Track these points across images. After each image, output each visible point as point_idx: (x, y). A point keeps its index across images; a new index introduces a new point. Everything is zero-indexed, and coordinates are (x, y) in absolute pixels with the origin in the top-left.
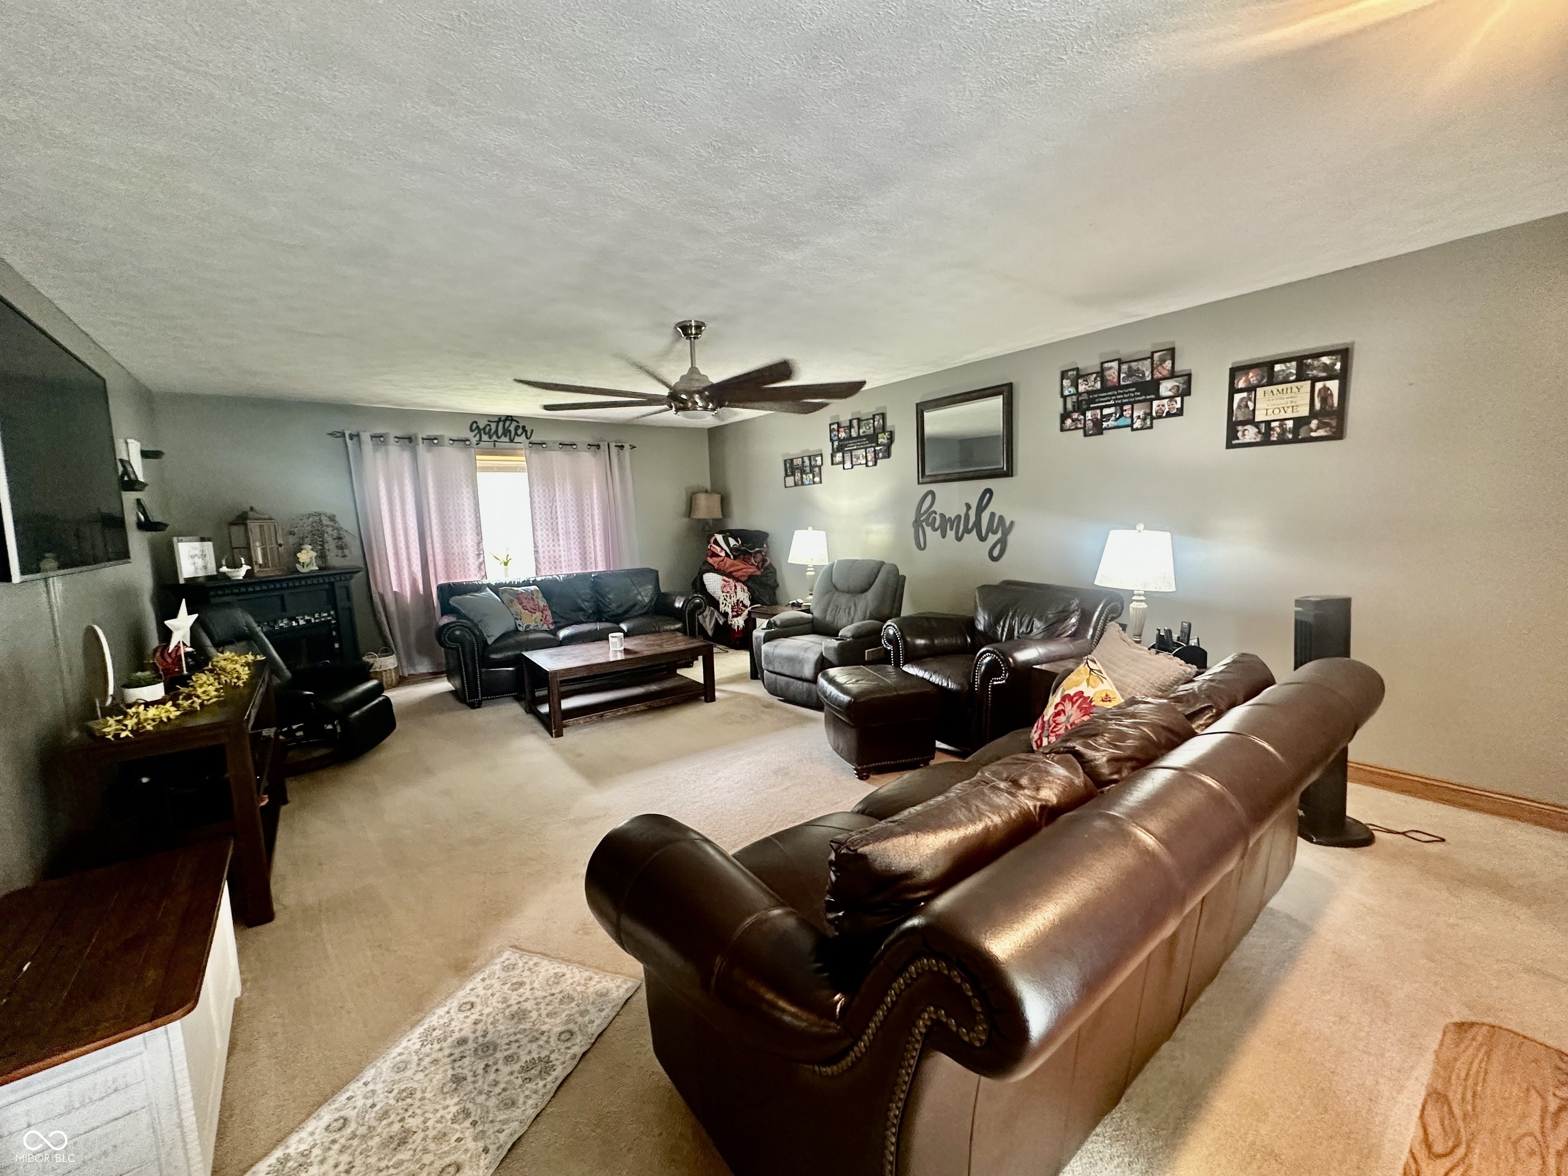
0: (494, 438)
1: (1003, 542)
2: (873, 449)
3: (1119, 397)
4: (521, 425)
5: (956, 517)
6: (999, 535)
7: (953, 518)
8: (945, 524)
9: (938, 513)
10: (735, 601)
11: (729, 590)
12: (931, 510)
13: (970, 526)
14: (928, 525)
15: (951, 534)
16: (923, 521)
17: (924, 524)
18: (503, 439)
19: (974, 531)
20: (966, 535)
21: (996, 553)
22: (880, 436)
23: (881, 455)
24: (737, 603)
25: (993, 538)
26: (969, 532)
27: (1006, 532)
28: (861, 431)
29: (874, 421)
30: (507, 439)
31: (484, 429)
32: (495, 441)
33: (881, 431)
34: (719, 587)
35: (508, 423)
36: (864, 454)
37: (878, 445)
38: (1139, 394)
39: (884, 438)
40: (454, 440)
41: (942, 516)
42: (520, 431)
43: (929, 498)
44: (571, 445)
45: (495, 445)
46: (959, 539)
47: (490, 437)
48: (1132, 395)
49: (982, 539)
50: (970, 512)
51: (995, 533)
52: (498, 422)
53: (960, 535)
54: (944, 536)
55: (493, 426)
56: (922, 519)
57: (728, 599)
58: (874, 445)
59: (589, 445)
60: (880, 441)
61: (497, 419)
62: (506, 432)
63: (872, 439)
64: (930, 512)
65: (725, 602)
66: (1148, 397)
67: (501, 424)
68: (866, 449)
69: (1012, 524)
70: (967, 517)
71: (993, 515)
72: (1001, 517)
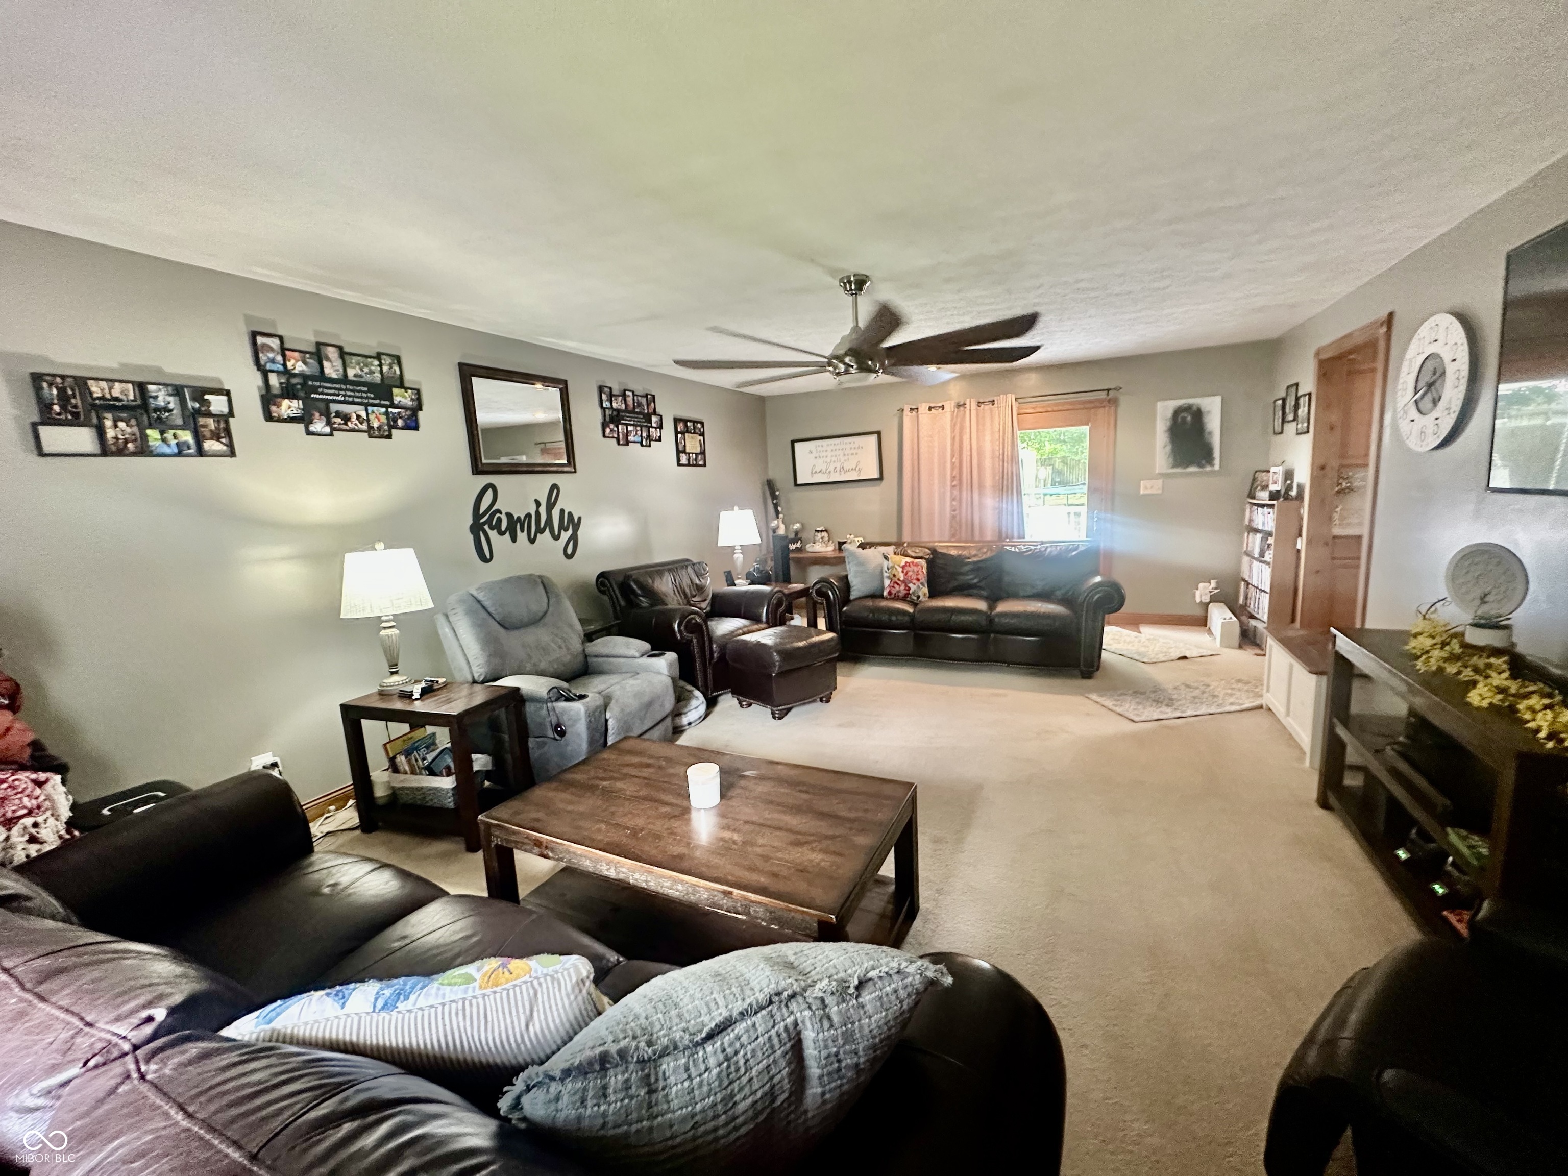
2: (383, 410)
6: (570, 532)
7: (522, 518)
8: (514, 526)
9: (504, 513)
12: (494, 509)
13: (542, 525)
14: (492, 528)
15: (522, 537)
16: (484, 523)
17: (486, 527)
19: (547, 530)
20: (539, 535)
21: (569, 551)
23: (400, 423)
25: (565, 536)
26: (542, 531)
33: (398, 383)
37: (393, 406)
41: (509, 515)
43: (490, 493)
46: (532, 541)
49: (556, 538)
51: (566, 530)
53: (532, 537)
54: (514, 539)
56: (482, 521)
58: (388, 403)
60: (397, 400)
63: (381, 391)
68: (366, 405)
69: (580, 519)
70: (538, 514)
71: (562, 511)
72: (570, 514)
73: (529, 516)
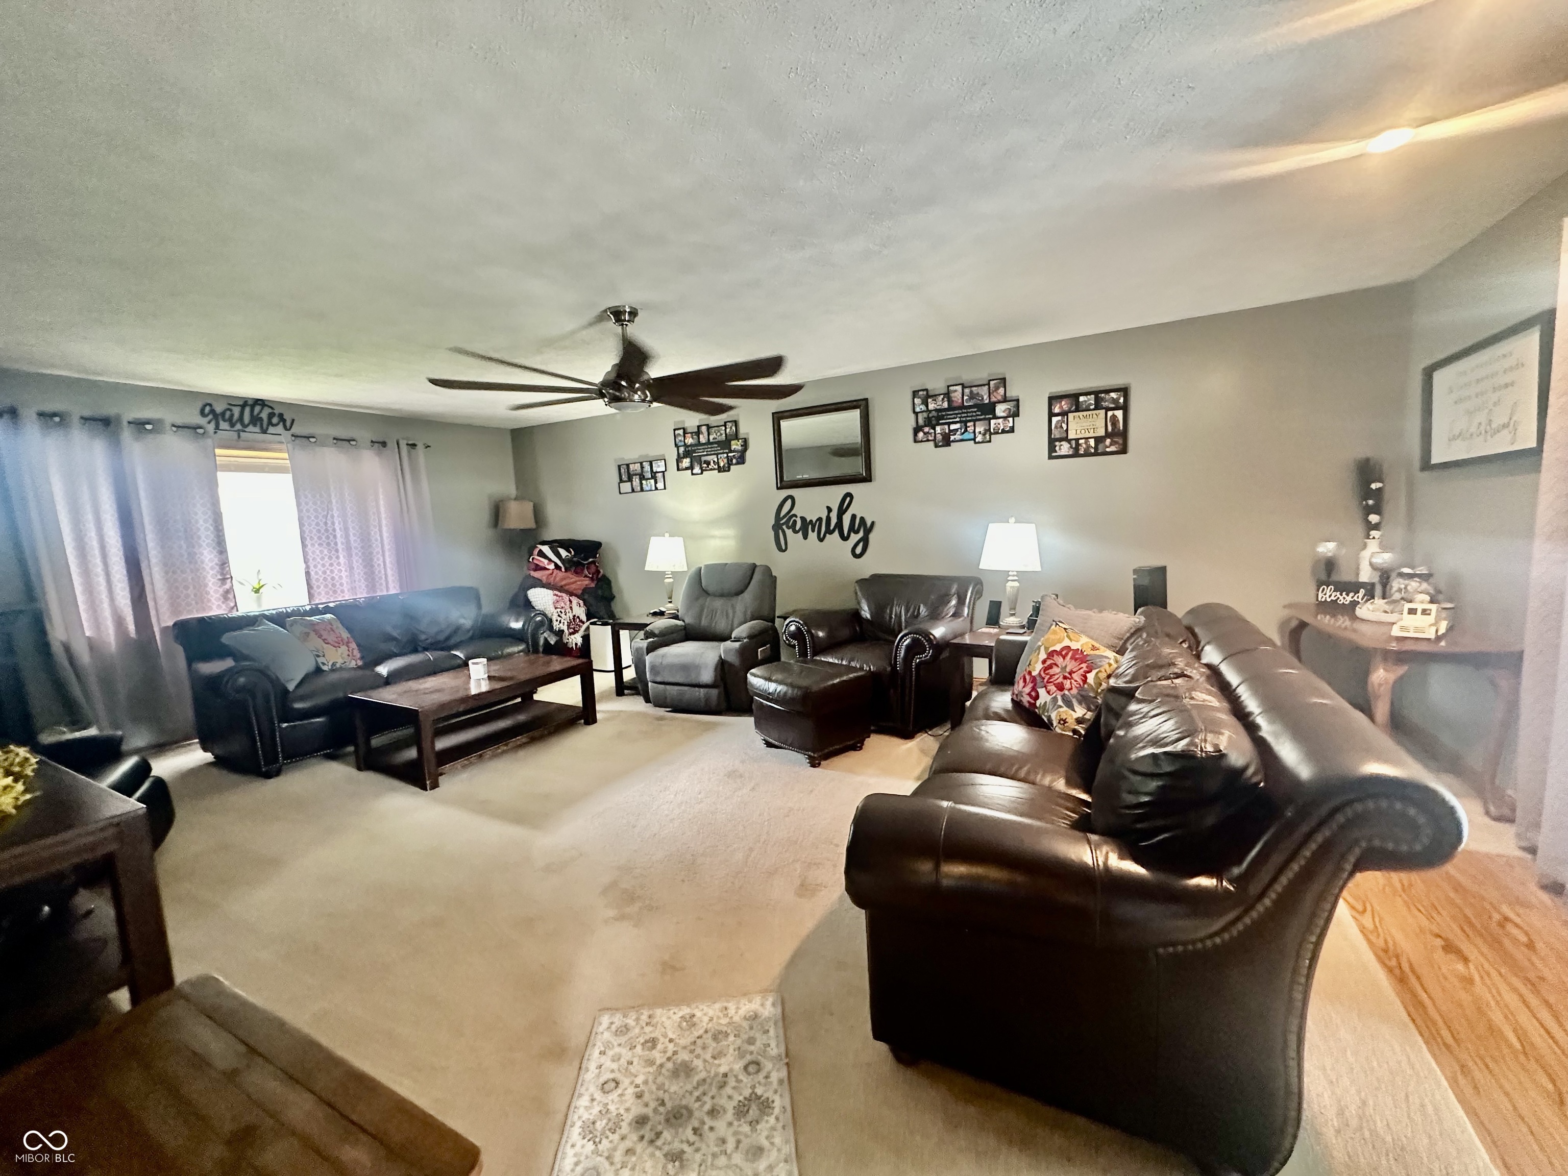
0: (238, 426)
1: (865, 541)
2: (725, 455)
3: (963, 415)
4: (277, 412)
5: (818, 520)
6: (861, 534)
7: (814, 521)
8: (806, 527)
9: (799, 516)
10: (572, 617)
11: (563, 605)
12: (792, 513)
13: (832, 528)
14: (788, 528)
15: (813, 536)
16: (783, 524)
17: (784, 527)
18: (251, 428)
19: (837, 531)
20: (827, 535)
21: (858, 550)
22: (733, 442)
23: (734, 461)
24: (574, 619)
25: (855, 538)
26: (831, 532)
27: (868, 531)
28: (711, 437)
29: (726, 428)
30: (257, 429)
31: (223, 414)
32: (239, 431)
33: (734, 437)
34: (551, 602)
35: (257, 409)
36: (716, 460)
37: (731, 451)
38: (979, 413)
39: (737, 445)
40: (178, 427)
41: (803, 519)
42: (275, 420)
43: (789, 502)
44: (349, 441)
45: (239, 436)
46: (821, 540)
47: (232, 425)
48: (974, 414)
49: (845, 538)
50: (831, 515)
51: (857, 532)
52: (243, 407)
53: (822, 536)
54: (805, 537)
55: (236, 411)
56: (782, 522)
57: (563, 615)
58: (726, 451)
59: (372, 442)
60: (733, 448)
61: (241, 403)
62: (255, 420)
63: (725, 444)
64: (790, 515)
65: (559, 619)
66: (987, 416)
67: (247, 410)
68: (717, 455)
69: (873, 523)
70: (829, 519)
71: (854, 517)
72: (862, 519)
73: (820, 519)
